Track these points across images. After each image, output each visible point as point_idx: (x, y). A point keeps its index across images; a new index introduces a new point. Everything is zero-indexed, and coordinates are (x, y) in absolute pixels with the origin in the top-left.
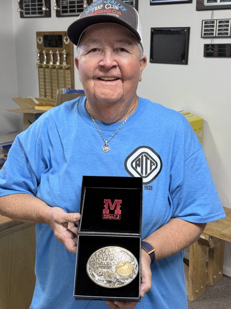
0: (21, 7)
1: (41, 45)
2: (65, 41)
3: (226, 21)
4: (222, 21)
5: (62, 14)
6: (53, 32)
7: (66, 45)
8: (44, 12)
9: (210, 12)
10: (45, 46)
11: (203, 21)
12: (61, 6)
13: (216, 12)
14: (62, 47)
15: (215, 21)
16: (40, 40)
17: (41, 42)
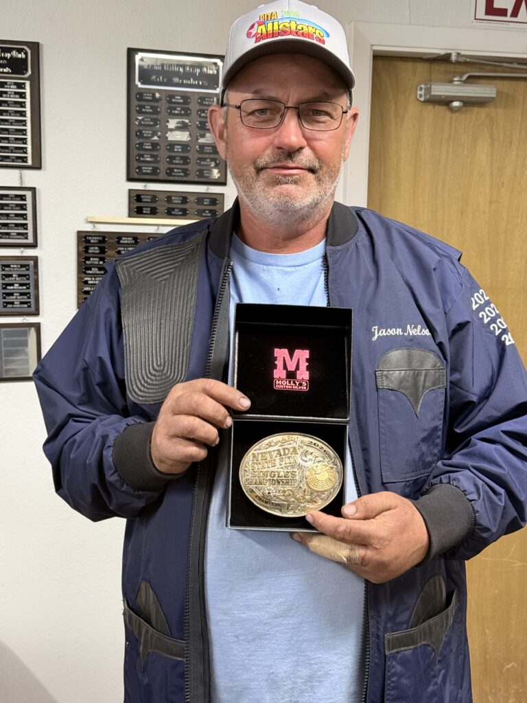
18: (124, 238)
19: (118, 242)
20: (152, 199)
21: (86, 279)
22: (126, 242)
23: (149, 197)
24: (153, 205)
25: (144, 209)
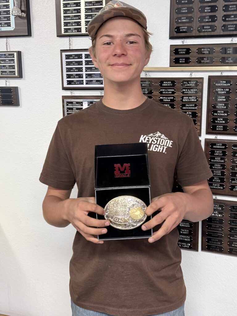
18: (165, 82)
19: (161, 85)
20: (186, 52)
22: (166, 85)
23: (184, 50)
24: (187, 56)
25: (180, 59)
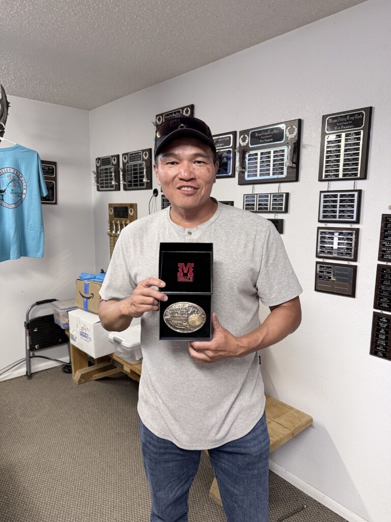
0: (97, 182)
1: (111, 215)
2: (130, 212)
3: (265, 196)
4: (262, 196)
5: (128, 188)
6: (121, 204)
7: (131, 216)
8: (114, 186)
9: (251, 186)
10: (115, 217)
11: (244, 195)
12: (127, 180)
13: (257, 186)
14: (127, 218)
15: (256, 196)
16: (111, 210)
17: (112, 213)
21: (384, 243)
